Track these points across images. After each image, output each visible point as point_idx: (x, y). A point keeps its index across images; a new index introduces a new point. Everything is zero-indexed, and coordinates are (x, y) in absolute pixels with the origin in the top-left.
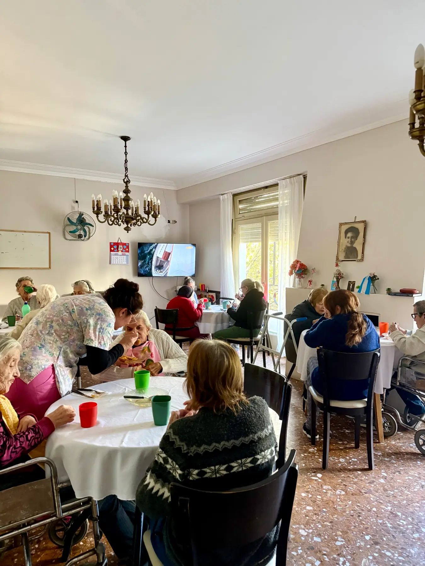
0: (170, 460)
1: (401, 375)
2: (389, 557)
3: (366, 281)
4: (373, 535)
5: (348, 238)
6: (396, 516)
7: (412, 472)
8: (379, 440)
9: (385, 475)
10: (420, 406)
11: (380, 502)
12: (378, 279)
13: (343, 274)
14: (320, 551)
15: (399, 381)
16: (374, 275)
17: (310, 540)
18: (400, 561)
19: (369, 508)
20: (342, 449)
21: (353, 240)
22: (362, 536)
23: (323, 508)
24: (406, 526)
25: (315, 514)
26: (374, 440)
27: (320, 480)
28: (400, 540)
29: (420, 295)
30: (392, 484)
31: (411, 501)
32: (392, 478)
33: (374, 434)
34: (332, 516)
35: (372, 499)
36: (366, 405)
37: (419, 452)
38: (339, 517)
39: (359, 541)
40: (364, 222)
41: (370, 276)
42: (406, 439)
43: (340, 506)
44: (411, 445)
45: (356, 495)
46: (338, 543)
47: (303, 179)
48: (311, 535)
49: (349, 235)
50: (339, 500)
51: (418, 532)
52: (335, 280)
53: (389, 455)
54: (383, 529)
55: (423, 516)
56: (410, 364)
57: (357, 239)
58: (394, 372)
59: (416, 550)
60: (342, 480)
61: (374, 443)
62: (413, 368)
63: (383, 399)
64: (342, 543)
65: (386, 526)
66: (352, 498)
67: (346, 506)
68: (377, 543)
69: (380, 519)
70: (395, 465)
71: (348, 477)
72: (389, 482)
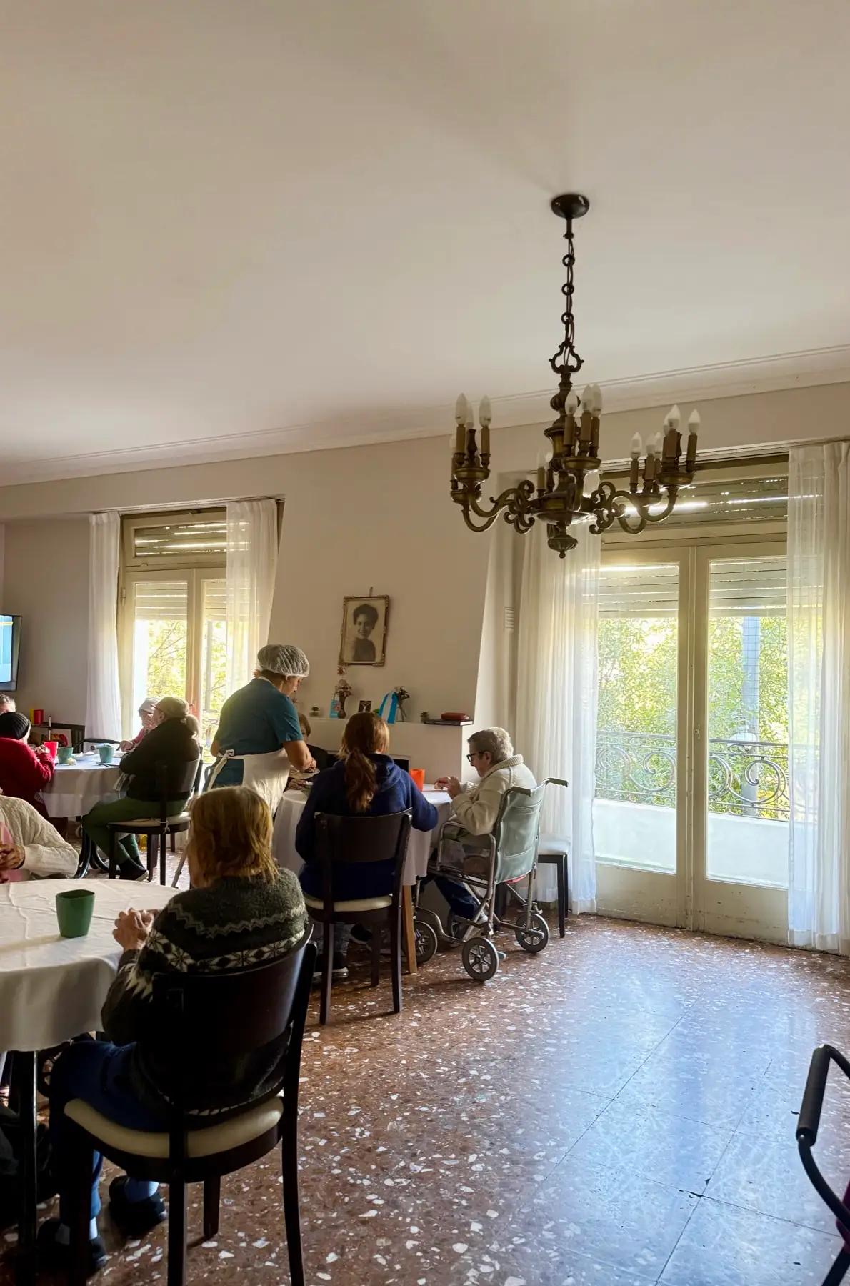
0: (174, 948)
1: (443, 852)
2: (425, 1112)
3: (390, 701)
4: (401, 1093)
5: (360, 624)
6: (435, 1063)
7: (457, 1006)
8: (409, 970)
9: (419, 1015)
10: (471, 905)
11: (412, 1052)
12: (408, 696)
13: (350, 688)
14: (325, 1128)
15: (440, 863)
16: (402, 690)
17: (309, 1118)
18: (440, 1113)
19: (396, 1062)
20: (350, 992)
21: (367, 628)
22: (386, 1097)
23: (325, 1075)
24: (448, 1073)
25: (314, 1085)
26: (402, 971)
27: (316, 1041)
28: (440, 1090)
29: (471, 722)
30: (429, 1025)
31: (454, 1042)
32: (429, 1018)
33: (402, 962)
34: (341, 1082)
35: (399, 1050)
36: (390, 904)
37: (468, 976)
38: (351, 1082)
39: (382, 1104)
40: (385, 598)
41: (395, 693)
42: (449, 962)
43: (352, 1067)
44: (458, 969)
45: (375, 1049)
46: (352, 1113)
47: (275, 507)
48: (309, 1112)
49: (361, 618)
50: (349, 1061)
51: (464, 1076)
52: (337, 698)
53: (424, 988)
54: (416, 1083)
55: (471, 1057)
56: (458, 834)
57: (373, 628)
58: (433, 849)
59: (461, 1096)
60: (353, 1034)
61: (403, 974)
62: (461, 839)
63: (416, 899)
64: (357, 1111)
65: (421, 1079)
66: (370, 1054)
67: (362, 1065)
68: (408, 1101)
69: (412, 1073)
70: (434, 1000)
71: (363, 1028)
72: (424, 1024)
